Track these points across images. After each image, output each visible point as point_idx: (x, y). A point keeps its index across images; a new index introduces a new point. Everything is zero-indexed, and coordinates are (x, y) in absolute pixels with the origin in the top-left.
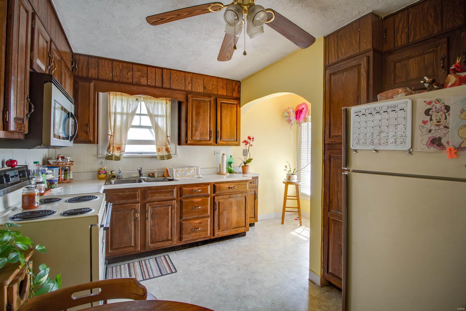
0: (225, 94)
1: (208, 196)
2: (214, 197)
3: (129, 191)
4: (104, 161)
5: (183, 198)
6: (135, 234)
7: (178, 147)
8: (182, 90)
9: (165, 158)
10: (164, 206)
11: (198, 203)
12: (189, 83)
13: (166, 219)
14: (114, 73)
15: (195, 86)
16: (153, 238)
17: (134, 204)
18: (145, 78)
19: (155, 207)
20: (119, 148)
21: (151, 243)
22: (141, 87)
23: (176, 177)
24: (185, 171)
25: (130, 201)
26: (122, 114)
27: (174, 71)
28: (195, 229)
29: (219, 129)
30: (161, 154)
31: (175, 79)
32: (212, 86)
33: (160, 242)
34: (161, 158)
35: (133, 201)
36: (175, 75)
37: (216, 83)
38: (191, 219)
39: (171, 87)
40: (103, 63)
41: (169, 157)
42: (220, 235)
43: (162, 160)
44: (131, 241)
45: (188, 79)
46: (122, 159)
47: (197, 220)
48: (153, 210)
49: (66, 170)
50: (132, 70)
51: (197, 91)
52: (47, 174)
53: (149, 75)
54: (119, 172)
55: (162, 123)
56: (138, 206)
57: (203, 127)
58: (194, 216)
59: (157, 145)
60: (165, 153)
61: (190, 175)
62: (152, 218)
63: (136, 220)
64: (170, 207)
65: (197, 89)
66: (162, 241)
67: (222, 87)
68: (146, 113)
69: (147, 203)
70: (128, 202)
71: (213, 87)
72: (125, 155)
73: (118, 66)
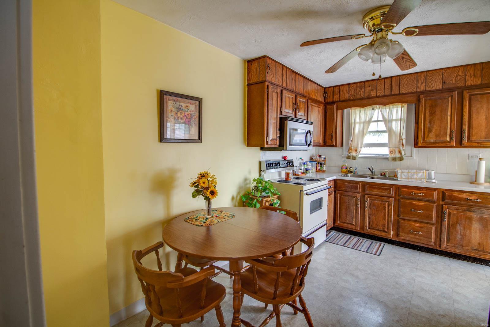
0: (479, 82)
1: (434, 202)
2: (442, 205)
3: (352, 183)
4: (346, 159)
5: (402, 198)
6: (356, 216)
7: (414, 149)
8: (413, 92)
9: (397, 160)
10: (382, 201)
11: (418, 206)
12: (422, 83)
13: (383, 212)
14: (350, 94)
15: (430, 84)
16: (371, 225)
17: (356, 194)
18: (375, 91)
19: (373, 200)
20: (356, 150)
21: (368, 228)
22: (371, 99)
23: (401, 178)
24: (411, 174)
25: (353, 190)
26: (359, 123)
27: (404, 76)
28: (414, 231)
29: (466, 128)
30: (393, 155)
31: (404, 83)
32: (456, 77)
33: (377, 230)
34: (393, 159)
35: (355, 191)
36: (405, 80)
37: (462, 72)
38: (410, 220)
39: (400, 92)
40: (343, 88)
41: (401, 159)
42: (449, 249)
43: (394, 161)
44: (353, 220)
45: (421, 79)
46: (357, 158)
47: (417, 224)
48: (371, 202)
49: (321, 164)
50: (364, 87)
51: (432, 89)
52: (307, 165)
53: (378, 87)
54: (355, 168)
55: (396, 126)
56: (359, 195)
57: (440, 127)
58: (414, 219)
59: (389, 148)
60: (398, 155)
61: (417, 178)
62: (370, 208)
63: (356, 205)
64: (387, 203)
65: (433, 87)
66: (379, 230)
67: (474, 75)
68: (382, 119)
69: (366, 195)
70: (351, 191)
71: (458, 79)
72: (360, 156)
73: (353, 88)
